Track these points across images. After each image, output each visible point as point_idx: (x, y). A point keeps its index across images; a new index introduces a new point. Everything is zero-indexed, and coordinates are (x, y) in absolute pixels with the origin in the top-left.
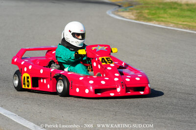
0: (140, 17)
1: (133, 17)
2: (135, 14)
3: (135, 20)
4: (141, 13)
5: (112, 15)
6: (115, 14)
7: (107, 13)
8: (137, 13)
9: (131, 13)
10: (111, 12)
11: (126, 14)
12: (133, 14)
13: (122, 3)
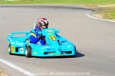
0: (106, 17)
1: (102, 17)
2: (103, 15)
3: (103, 19)
4: (106, 14)
5: (89, 16)
6: (91, 15)
7: (87, 15)
9: (100, 15)
10: (89, 14)
11: (97, 15)
12: (101, 15)
13: (95, 9)
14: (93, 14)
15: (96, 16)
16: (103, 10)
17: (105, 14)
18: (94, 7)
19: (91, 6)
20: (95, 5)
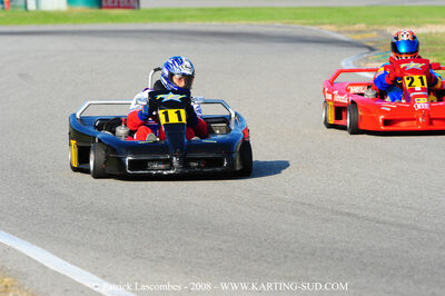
7: (343, 64)
10: (351, 63)
13: (376, 42)
18: (374, 34)
19: (360, 32)
20: (375, 27)
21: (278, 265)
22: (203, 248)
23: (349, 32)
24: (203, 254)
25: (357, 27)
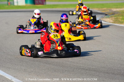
0: (116, 21)
1: (111, 21)
3: (112, 23)
8: (115, 19)
10: (98, 19)
12: (112, 20)
13: (108, 13)
14: (103, 18)
15: (105, 20)
16: (116, 14)
17: (116, 18)
18: (108, 11)
19: (104, 10)
20: (109, 9)
21: (63, 73)
22: (44, 68)
23: (101, 10)
24: (44, 70)
25: (104, 9)
